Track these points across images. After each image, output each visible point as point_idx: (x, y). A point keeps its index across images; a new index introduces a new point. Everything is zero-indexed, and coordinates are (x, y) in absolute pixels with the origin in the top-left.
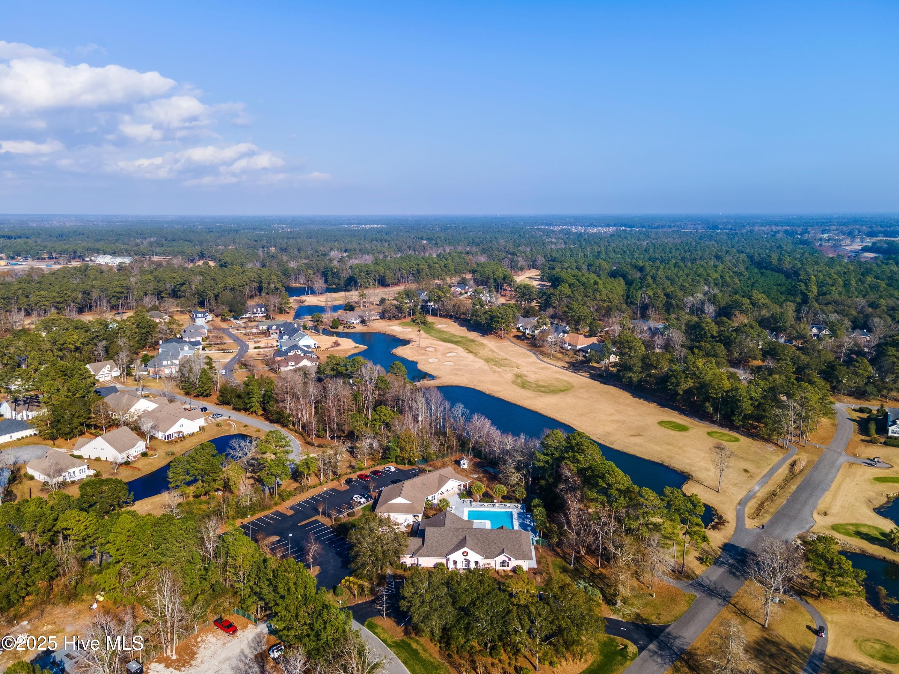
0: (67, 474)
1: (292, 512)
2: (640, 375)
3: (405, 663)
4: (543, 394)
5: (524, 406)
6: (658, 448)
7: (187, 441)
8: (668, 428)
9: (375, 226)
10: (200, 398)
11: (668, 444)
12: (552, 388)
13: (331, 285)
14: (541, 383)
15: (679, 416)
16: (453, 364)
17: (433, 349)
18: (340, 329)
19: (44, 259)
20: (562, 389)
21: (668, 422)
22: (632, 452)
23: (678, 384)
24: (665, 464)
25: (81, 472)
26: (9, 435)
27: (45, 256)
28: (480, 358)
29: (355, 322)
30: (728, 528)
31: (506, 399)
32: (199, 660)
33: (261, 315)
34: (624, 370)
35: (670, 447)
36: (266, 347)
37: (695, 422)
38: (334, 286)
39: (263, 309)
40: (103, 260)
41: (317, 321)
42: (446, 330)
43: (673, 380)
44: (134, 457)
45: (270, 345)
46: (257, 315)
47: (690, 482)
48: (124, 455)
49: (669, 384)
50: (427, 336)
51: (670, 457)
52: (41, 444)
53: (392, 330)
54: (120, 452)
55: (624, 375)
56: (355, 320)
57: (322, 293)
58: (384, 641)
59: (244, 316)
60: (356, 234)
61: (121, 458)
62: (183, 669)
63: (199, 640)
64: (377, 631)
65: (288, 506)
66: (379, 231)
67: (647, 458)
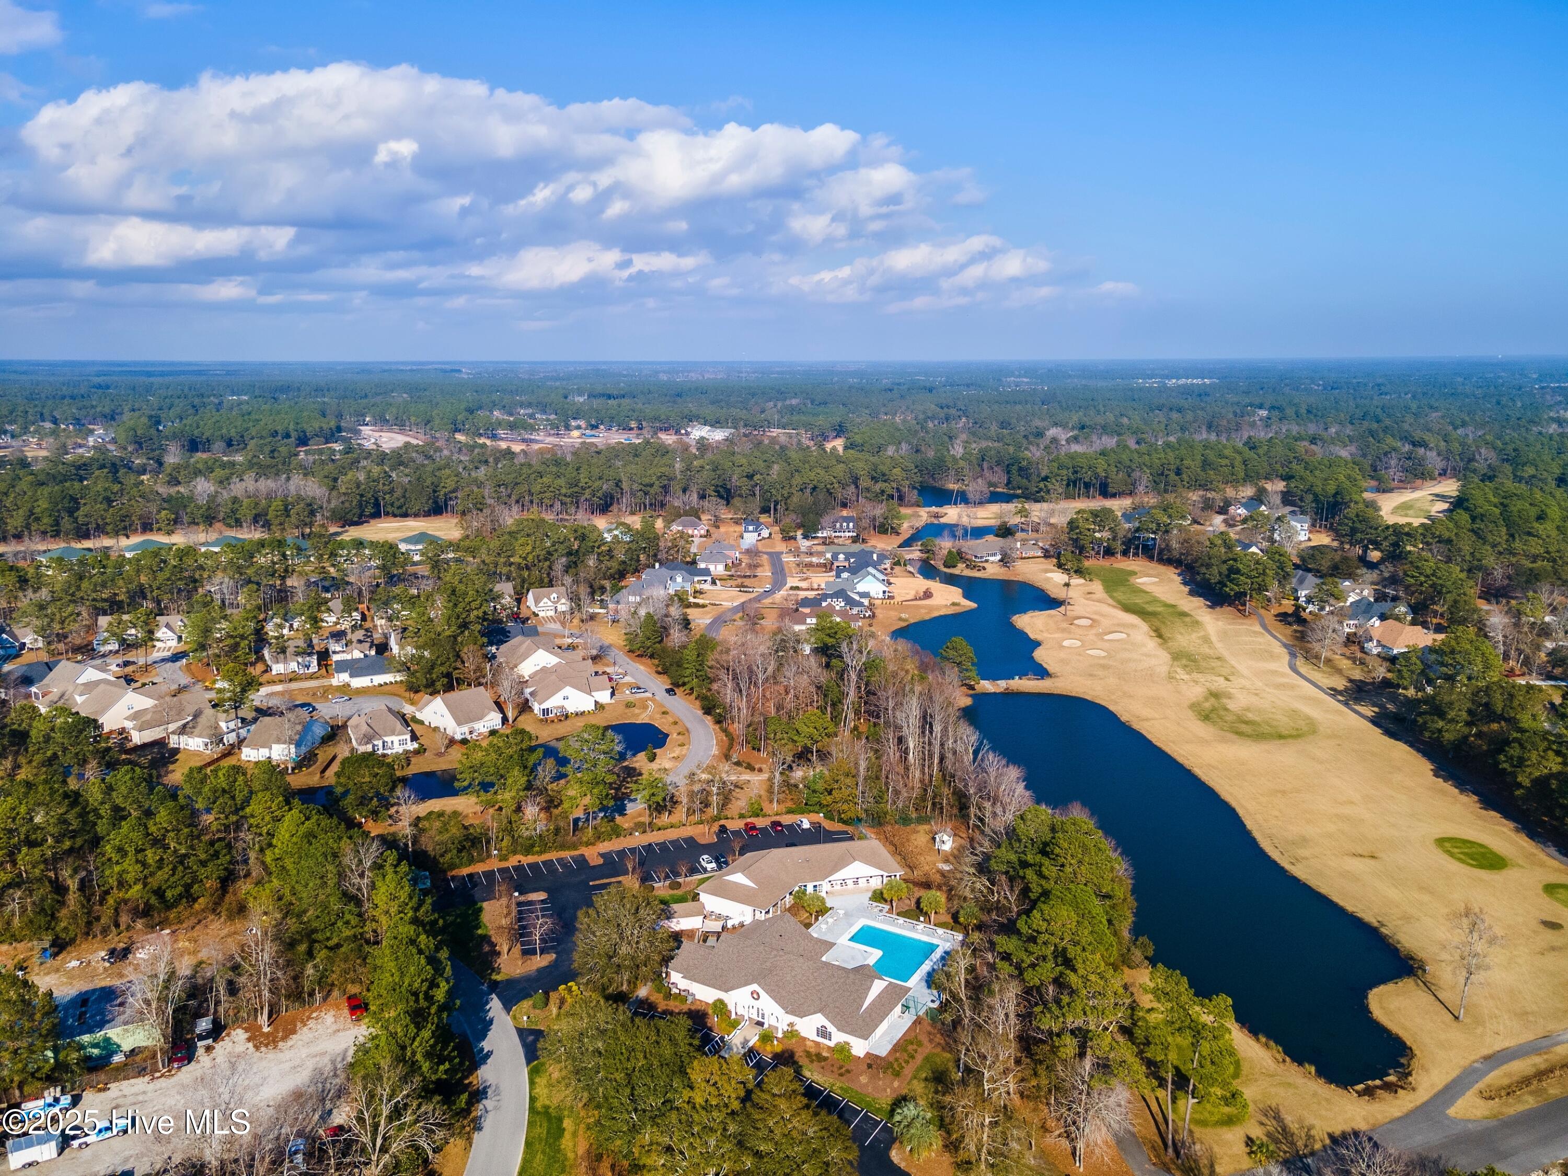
0: (379, 743)
1: (601, 861)
2: (1466, 730)
3: (528, 1144)
4: (1234, 737)
5: (1175, 755)
6: (1393, 894)
7: (568, 722)
8: (1452, 855)
9: (1199, 381)
10: (643, 659)
11: (1422, 888)
12: (1266, 729)
13: (1014, 489)
14: (1250, 716)
15: (1513, 835)
16: (1103, 654)
17: (1088, 622)
18: (960, 569)
19: (631, 429)
20: (1285, 732)
21: (1465, 842)
22: (1324, 889)
23: (1521, 762)
24: (1383, 930)
25: (402, 743)
26: (369, 678)
27: (633, 424)
28: (1167, 649)
29: (991, 559)
30: (1398, 1102)
31: (1149, 737)
32: (290, 1043)
33: (847, 534)
34: (1431, 714)
35: (1426, 898)
36: (807, 589)
37: (1542, 856)
38: (1019, 492)
39: (851, 525)
40: (698, 432)
41: (928, 552)
42: (1148, 589)
43: (1515, 751)
44: (479, 734)
45: (816, 586)
46: (842, 534)
47: (1407, 984)
48: (465, 729)
49: (1502, 757)
50: (1105, 596)
51: (1407, 918)
52: (399, 696)
53: (1048, 579)
54: (459, 723)
55: (1425, 723)
56: (994, 555)
57: (981, 503)
58: (533, 1099)
59: (820, 535)
60: (1136, 397)
61: (459, 732)
62: (263, 1049)
63: (314, 1015)
64: (537, 1080)
65: (603, 851)
66: (1186, 391)
67: (1350, 908)
